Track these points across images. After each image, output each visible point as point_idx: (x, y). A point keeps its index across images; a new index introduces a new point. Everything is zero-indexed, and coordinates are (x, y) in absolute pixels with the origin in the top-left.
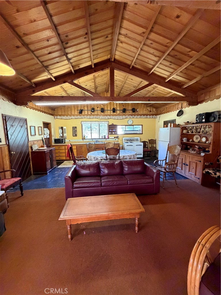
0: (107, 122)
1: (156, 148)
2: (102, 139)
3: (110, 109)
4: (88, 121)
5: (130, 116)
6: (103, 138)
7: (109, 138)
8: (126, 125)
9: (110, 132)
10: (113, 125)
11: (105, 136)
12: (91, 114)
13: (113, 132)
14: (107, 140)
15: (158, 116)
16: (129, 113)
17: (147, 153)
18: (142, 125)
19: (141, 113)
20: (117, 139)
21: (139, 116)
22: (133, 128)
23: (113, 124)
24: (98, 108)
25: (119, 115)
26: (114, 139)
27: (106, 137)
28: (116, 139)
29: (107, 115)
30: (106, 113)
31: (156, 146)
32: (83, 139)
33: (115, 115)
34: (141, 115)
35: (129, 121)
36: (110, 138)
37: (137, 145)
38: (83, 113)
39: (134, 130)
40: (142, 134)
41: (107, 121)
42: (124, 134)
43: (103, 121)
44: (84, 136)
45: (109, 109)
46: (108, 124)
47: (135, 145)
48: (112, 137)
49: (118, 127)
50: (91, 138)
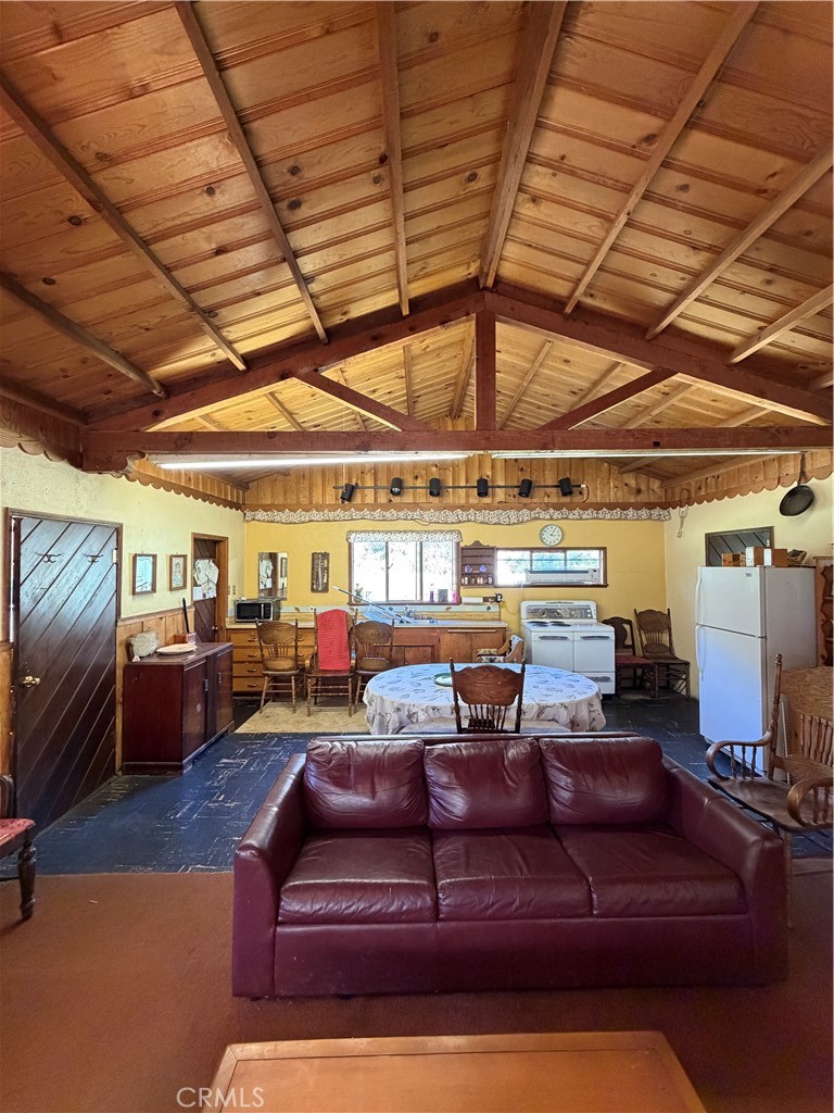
0: (455, 535)
1: (671, 649)
2: (432, 603)
3: (467, 482)
4: (374, 532)
5: (551, 510)
6: (436, 599)
7: (459, 602)
8: (532, 550)
9: (466, 574)
10: (477, 546)
11: (443, 593)
12: (391, 501)
13: (480, 575)
14: (454, 608)
15: (675, 513)
16: (546, 499)
17: (630, 673)
18: (604, 549)
19: (598, 496)
20: (495, 608)
21: (589, 511)
22: (565, 560)
23: (477, 543)
24: (416, 477)
25: (503, 505)
26: (484, 608)
27: (450, 599)
28: (489, 608)
29: (452, 508)
30: (450, 498)
31: (670, 640)
32: (356, 600)
33: (489, 507)
34: (598, 507)
35: (549, 530)
36: (464, 600)
37: (584, 638)
38: (358, 499)
39: (569, 568)
40: (605, 586)
41: (452, 531)
42: (525, 586)
43: (435, 532)
44: (358, 593)
45: (462, 484)
46: (458, 544)
47: (577, 636)
48: (473, 596)
49: (500, 555)
50: (383, 599)
